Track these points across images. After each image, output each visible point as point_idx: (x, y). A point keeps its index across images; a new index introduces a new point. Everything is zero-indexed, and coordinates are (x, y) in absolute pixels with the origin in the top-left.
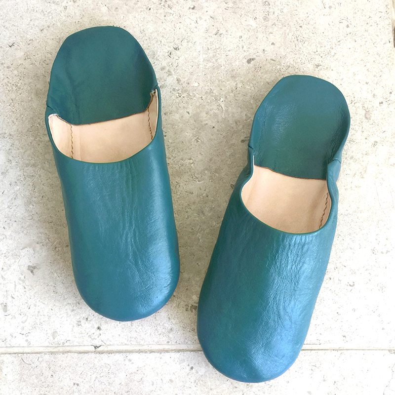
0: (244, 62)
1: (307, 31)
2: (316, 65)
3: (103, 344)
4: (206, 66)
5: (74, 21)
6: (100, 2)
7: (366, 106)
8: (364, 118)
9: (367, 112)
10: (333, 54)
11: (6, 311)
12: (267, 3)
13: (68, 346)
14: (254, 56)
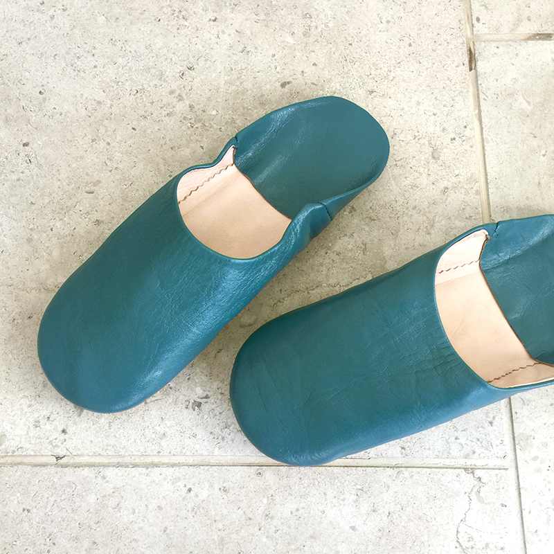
0: (276, 85)
1: (359, 50)
2: (369, 91)
3: (69, 454)
4: (228, 90)
5: (62, 33)
6: (96, 11)
7: (433, 143)
8: (430, 158)
9: (435, 150)
10: (391, 78)
12: (308, 16)
13: (19, 456)
14: (290, 79)
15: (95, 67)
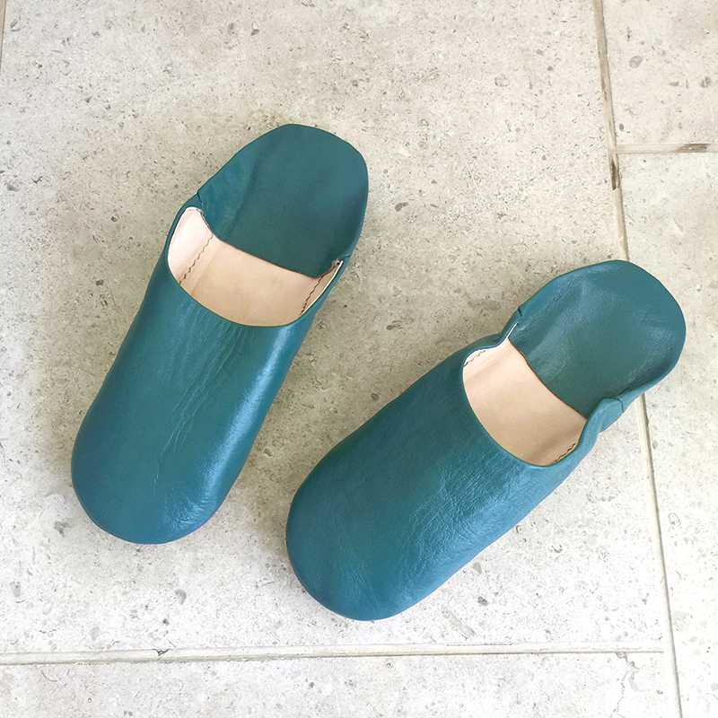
0: (391, 208)
1: (485, 164)
2: (498, 214)
3: (172, 647)
5: (134, 145)
6: (174, 118)
10: (523, 198)
11: (19, 596)
12: (424, 122)
13: (115, 651)
14: (407, 200)
15: (176, 186)
